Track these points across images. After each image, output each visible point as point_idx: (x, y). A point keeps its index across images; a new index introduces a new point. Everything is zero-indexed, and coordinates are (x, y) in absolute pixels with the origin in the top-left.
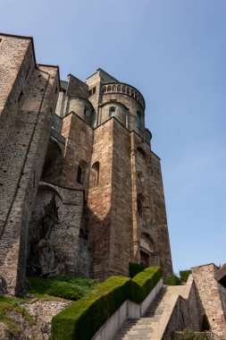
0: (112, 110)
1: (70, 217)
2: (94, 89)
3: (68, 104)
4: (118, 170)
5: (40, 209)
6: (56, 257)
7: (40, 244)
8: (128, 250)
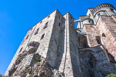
0: (99, 15)
2: (90, 15)
5: (88, 59)
7: (92, 70)
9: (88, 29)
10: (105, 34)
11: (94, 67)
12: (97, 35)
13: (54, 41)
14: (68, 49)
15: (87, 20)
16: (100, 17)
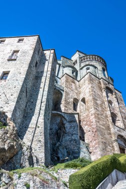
0: (88, 69)
1: (72, 129)
2: (76, 61)
3: (63, 71)
5: (55, 127)
6: (67, 152)
7: (57, 145)
8: (111, 145)
9: (68, 84)
10: (86, 100)
11: (60, 140)
12: (76, 97)
13: (25, 92)
14: (42, 112)
15: (70, 68)
16: (88, 74)
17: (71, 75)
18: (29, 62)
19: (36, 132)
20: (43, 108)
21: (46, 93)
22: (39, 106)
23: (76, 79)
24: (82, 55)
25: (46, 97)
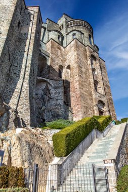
0: (74, 35)
1: (57, 95)
2: (63, 25)
3: (48, 35)
4: (81, 68)
5: (40, 92)
6: (52, 115)
7: (43, 109)
8: (92, 109)
9: (53, 49)
10: (72, 67)
11: (46, 105)
12: (61, 64)
13: (7, 54)
14: (27, 77)
15: (56, 33)
16: (75, 40)
17: (57, 40)
18: (10, 21)
19: (21, 96)
20: (28, 73)
21: (30, 57)
22: (24, 70)
23: (62, 45)
24: (69, 19)
25: (30, 62)
